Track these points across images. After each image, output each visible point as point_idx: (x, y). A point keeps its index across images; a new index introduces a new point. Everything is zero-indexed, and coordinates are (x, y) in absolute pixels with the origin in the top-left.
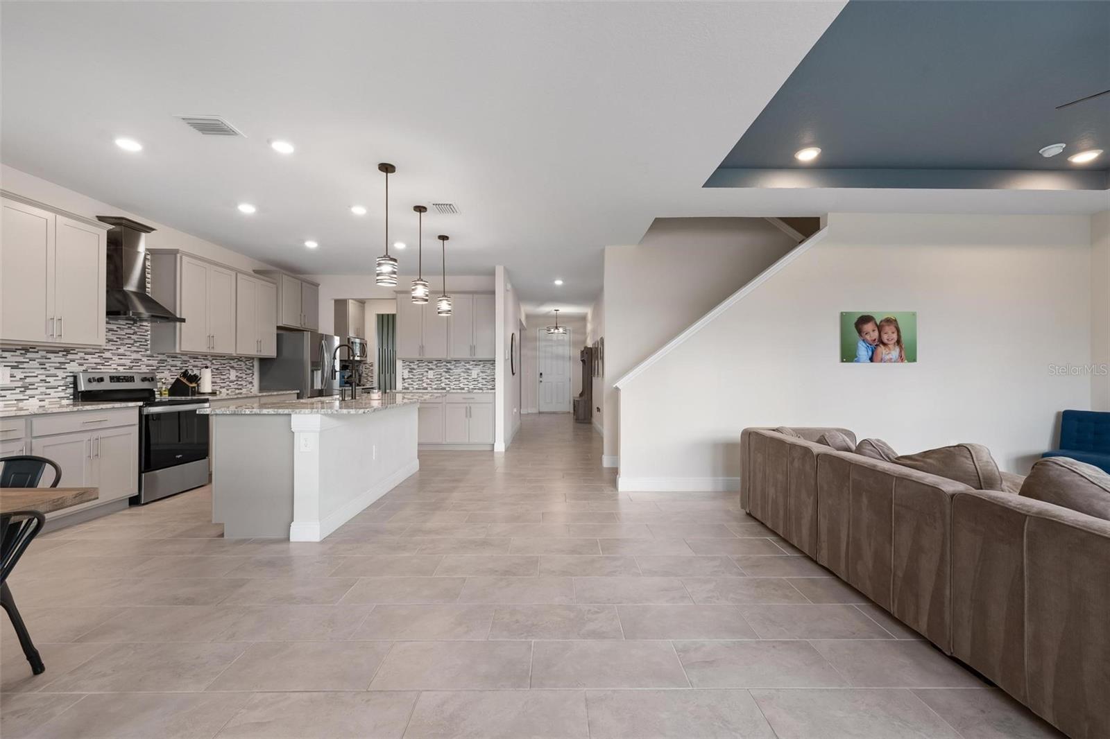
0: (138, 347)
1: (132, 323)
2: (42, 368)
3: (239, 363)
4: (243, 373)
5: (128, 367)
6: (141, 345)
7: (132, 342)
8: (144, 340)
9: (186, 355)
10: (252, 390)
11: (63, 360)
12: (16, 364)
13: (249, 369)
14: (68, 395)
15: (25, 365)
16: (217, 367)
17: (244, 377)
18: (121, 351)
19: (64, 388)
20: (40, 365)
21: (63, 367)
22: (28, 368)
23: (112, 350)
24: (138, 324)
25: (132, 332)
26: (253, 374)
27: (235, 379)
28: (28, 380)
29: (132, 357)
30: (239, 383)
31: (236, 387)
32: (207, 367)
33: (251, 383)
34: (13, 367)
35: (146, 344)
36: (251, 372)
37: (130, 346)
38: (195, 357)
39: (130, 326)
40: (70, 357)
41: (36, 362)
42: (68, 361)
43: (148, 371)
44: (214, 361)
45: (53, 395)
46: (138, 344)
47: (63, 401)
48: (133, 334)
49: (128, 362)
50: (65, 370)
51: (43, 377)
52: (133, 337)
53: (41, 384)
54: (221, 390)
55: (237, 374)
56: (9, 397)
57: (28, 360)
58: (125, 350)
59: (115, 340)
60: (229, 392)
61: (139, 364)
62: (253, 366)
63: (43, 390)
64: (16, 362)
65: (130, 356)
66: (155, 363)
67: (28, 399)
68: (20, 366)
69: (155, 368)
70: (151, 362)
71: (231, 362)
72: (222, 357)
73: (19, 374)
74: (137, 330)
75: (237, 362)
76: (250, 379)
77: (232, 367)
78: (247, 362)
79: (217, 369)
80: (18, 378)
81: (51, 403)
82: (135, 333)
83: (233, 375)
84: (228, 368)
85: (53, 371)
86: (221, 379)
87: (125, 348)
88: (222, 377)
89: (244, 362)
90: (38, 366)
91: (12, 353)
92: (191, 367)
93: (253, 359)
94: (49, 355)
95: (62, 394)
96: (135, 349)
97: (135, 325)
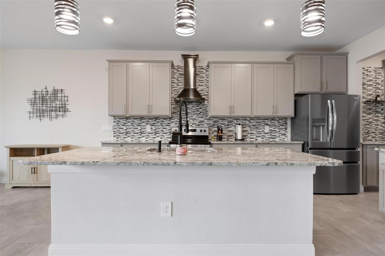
0: (202, 115)
1: (199, 103)
2: (161, 126)
3: (273, 121)
4: (277, 128)
5: (197, 125)
6: (203, 114)
7: (199, 113)
8: (205, 111)
9: (231, 118)
10: (284, 140)
11: (169, 122)
12: (153, 124)
13: (282, 125)
14: (171, 137)
15: (156, 125)
16: (254, 124)
17: (277, 130)
18: (194, 117)
19: (169, 134)
20: (161, 124)
21: (169, 125)
22: (157, 126)
23: (189, 117)
24: (202, 104)
25: (199, 108)
26: (286, 129)
27: (268, 131)
28: (157, 130)
29: (199, 120)
30: (273, 134)
31: (270, 136)
32: (240, 124)
33: (284, 134)
34: (152, 125)
35: (206, 113)
36: (284, 127)
37: (198, 115)
38: (223, 118)
39: (198, 105)
40: (172, 121)
41: (159, 123)
42: (171, 122)
43: (208, 127)
44: (251, 121)
45: (165, 136)
46: (202, 114)
47: (169, 139)
48: (200, 109)
49: (197, 122)
50: (170, 126)
51: (162, 129)
52: (200, 110)
53: (161, 132)
54: (257, 138)
55: (271, 129)
56: (151, 136)
57: (157, 122)
58: (195, 117)
59: (191, 112)
60: (264, 140)
61: (203, 123)
62: (286, 123)
63: (162, 134)
64: (153, 123)
65: (199, 119)
66: (211, 122)
67: (157, 138)
68: (154, 125)
69: (212, 125)
70: (209, 122)
71: (266, 121)
72: (258, 118)
73: (154, 128)
74: (202, 107)
75: (271, 121)
76: (283, 132)
77: (267, 124)
78: (280, 121)
79: (254, 125)
80: (153, 129)
81: (164, 140)
82: (201, 108)
83: (267, 129)
84: (263, 125)
85: (165, 127)
86: (257, 132)
87: (196, 116)
88: (258, 130)
89: (277, 121)
90: (160, 125)
91: (152, 120)
92: (220, 125)
93: (286, 118)
94: (164, 120)
95: (169, 136)
96: (201, 116)
97: (201, 104)
